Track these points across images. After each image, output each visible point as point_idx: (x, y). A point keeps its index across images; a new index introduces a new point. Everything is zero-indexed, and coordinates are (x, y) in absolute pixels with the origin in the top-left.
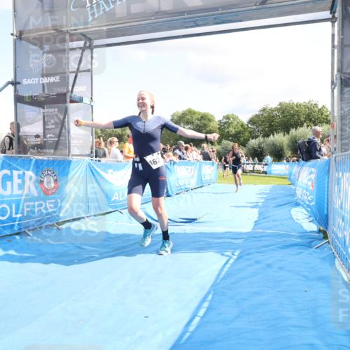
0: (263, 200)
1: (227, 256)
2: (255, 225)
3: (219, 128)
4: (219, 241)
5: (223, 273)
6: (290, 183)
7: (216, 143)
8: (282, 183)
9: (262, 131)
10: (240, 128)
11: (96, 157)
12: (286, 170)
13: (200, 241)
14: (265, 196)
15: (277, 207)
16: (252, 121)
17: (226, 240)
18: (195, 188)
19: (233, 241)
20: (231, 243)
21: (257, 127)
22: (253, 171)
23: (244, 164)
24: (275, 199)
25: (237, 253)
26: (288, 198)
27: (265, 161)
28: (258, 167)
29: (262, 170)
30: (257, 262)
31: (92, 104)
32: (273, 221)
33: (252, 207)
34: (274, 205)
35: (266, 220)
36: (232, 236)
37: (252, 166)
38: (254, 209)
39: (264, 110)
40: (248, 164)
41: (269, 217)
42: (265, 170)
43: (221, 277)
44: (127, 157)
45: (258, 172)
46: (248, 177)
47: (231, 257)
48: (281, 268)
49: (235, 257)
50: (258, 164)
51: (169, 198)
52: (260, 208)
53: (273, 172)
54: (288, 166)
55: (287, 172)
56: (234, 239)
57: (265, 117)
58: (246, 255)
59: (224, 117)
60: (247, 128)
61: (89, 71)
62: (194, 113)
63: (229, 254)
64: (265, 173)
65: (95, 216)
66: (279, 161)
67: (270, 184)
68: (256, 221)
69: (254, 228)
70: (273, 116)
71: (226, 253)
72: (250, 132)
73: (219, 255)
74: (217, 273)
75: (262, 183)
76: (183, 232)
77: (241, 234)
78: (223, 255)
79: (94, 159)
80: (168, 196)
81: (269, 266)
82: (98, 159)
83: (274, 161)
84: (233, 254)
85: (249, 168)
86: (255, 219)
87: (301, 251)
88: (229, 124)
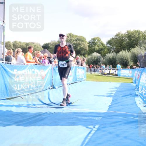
0: (115, 92)
1: (90, 128)
2: (109, 108)
3: (89, 46)
4: (86, 118)
5: (87, 140)
6: (132, 82)
7: (86, 55)
8: (127, 82)
9: (115, 49)
10: (102, 46)
11: (6, 61)
12: (130, 73)
13: (73, 118)
14: (116, 89)
15: (123, 96)
16: (109, 42)
17: (90, 118)
18: (72, 84)
19: (94, 118)
20: (93, 119)
21: (113, 46)
22: (109, 74)
23: (103, 69)
24: (122, 91)
25: (97, 127)
26: (131, 91)
27: (117, 67)
28: (112, 71)
29: (114, 73)
30: (110, 133)
31: (4, 25)
32: (122, 105)
33: (108, 96)
34: (122, 95)
35: (116, 105)
36: (94, 115)
37: (109, 71)
38: (109, 98)
39: (117, 35)
40: (107, 69)
41: (119, 103)
42: (116, 73)
43: (86, 143)
44: (28, 62)
45: (112, 74)
46: (106, 77)
47: (92, 129)
48: (125, 137)
49: (96, 129)
50: (113, 69)
51: (54, 89)
52: (113, 97)
53: (121, 74)
54: (131, 71)
55: (130, 75)
56: (95, 117)
57: (118, 40)
58: (103, 128)
59: (92, 39)
60: (106, 47)
61: (2, 3)
62: (73, 36)
63: (91, 127)
64: (117, 75)
65: (4, 100)
66: (125, 68)
67: (120, 82)
68: (110, 106)
69: (108, 110)
70: (123, 40)
71: (90, 127)
72: (108, 49)
73: (84, 128)
74: (82, 140)
75: (114, 81)
76: (62, 112)
77: (100, 113)
78: (87, 127)
79: (5, 62)
80: (54, 88)
81: (118, 135)
82: (7, 62)
83: (122, 68)
84: (94, 127)
85: (107, 71)
86: (110, 104)
87: (138, 126)
88: (95, 44)
